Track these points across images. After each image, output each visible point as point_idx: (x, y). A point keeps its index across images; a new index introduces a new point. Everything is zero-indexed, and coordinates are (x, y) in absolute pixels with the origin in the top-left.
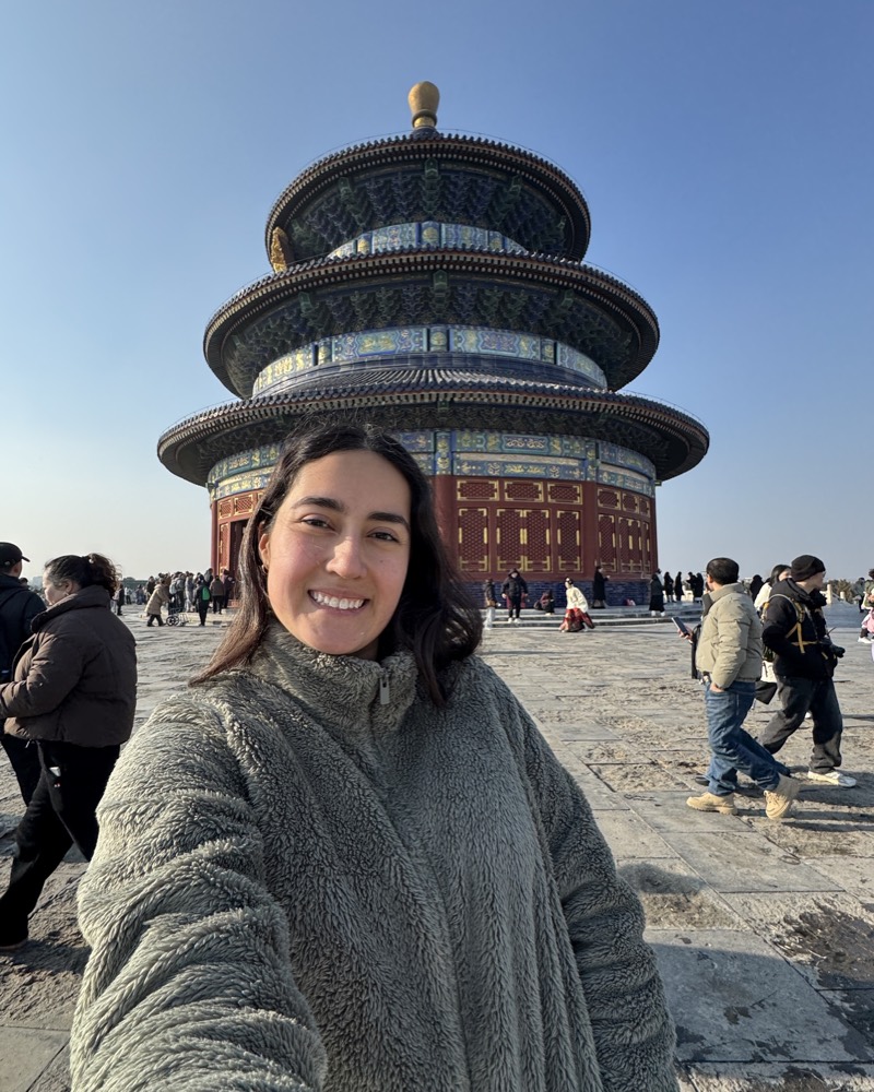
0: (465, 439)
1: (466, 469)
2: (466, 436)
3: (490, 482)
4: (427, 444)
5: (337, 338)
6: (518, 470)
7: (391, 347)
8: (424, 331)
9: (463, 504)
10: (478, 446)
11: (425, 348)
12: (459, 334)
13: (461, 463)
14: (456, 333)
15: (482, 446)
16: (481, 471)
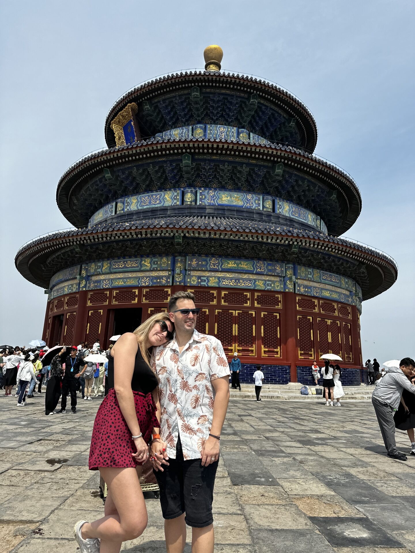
0: (302, 271)
1: (302, 290)
2: (303, 269)
3: (313, 300)
4: (281, 270)
5: (200, 189)
6: (327, 294)
7: (240, 203)
8: (261, 197)
9: (299, 312)
10: (309, 276)
11: (261, 208)
12: (280, 203)
13: (299, 286)
14: (279, 203)
15: (311, 276)
16: (310, 292)
